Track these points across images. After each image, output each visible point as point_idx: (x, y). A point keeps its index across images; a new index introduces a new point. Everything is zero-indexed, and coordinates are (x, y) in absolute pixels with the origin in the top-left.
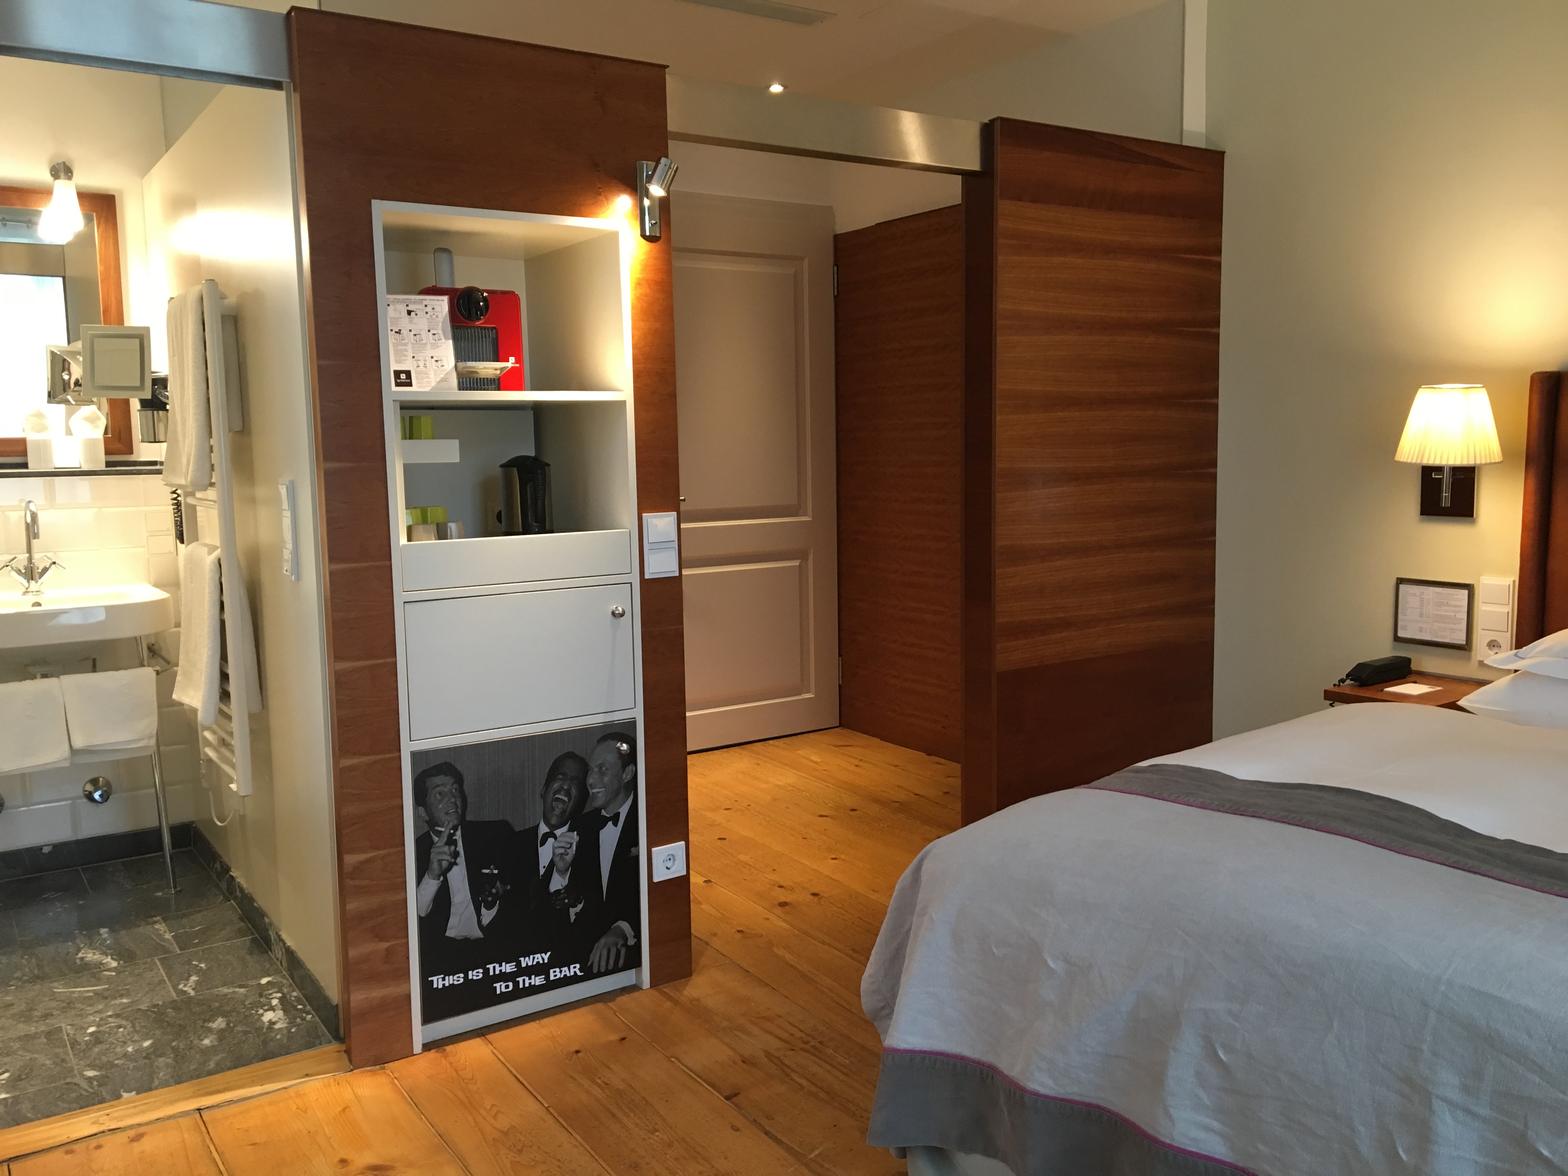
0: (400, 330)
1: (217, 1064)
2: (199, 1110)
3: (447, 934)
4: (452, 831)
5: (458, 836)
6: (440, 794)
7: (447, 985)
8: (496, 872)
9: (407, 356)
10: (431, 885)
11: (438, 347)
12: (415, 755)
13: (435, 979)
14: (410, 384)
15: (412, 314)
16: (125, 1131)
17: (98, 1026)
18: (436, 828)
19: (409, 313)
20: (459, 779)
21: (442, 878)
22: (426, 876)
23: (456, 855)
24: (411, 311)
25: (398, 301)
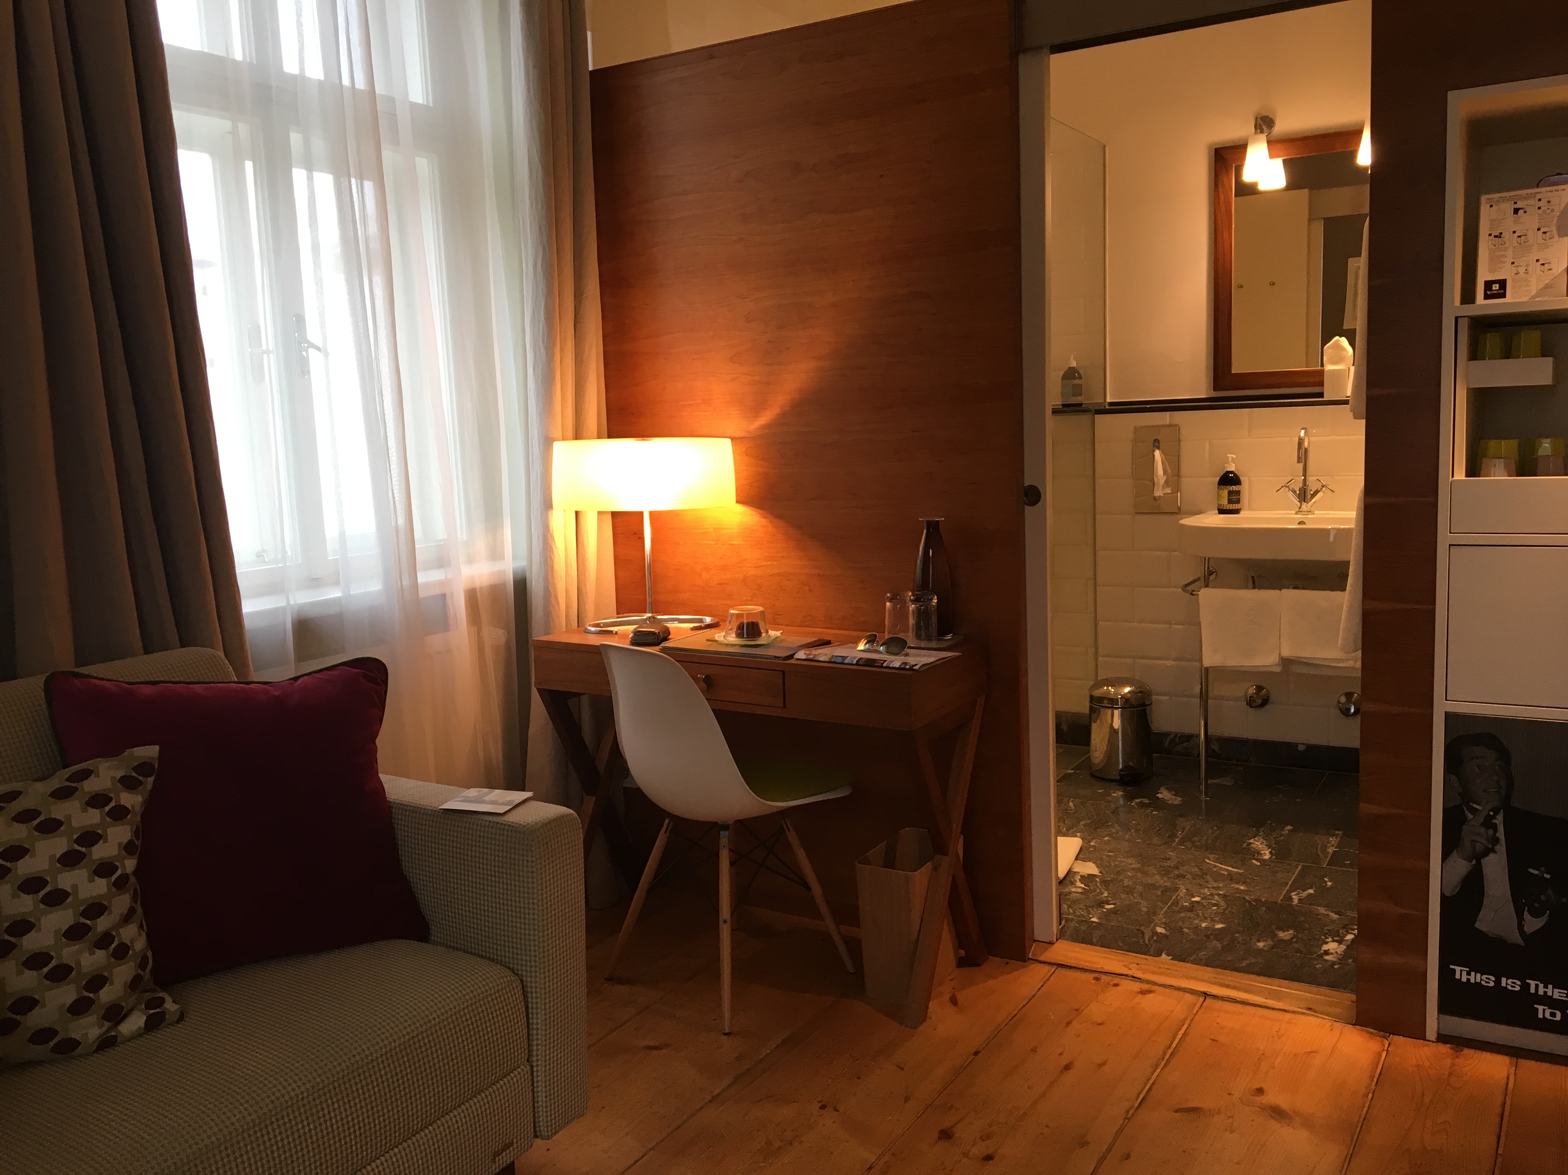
0: (1501, 233)
1: (1248, 965)
2: (1205, 994)
3: (1477, 925)
4: (1492, 813)
5: (1499, 820)
6: (1479, 767)
7: (1472, 981)
8: (1547, 876)
9: (1504, 263)
10: (1460, 866)
11: (1547, 247)
12: (1449, 717)
13: (1458, 969)
14: (1503, 296)
15: (1521, 212)
16: (1142, 983)
17: (1203, 899)
18: (1471, 804)
19: (1516, 211)
20: (1505, 756)
21: (1474, 862)
22: (1454, 853)
23: (1496, 841)
24: (1519, 209)
25: (1504, 200)
